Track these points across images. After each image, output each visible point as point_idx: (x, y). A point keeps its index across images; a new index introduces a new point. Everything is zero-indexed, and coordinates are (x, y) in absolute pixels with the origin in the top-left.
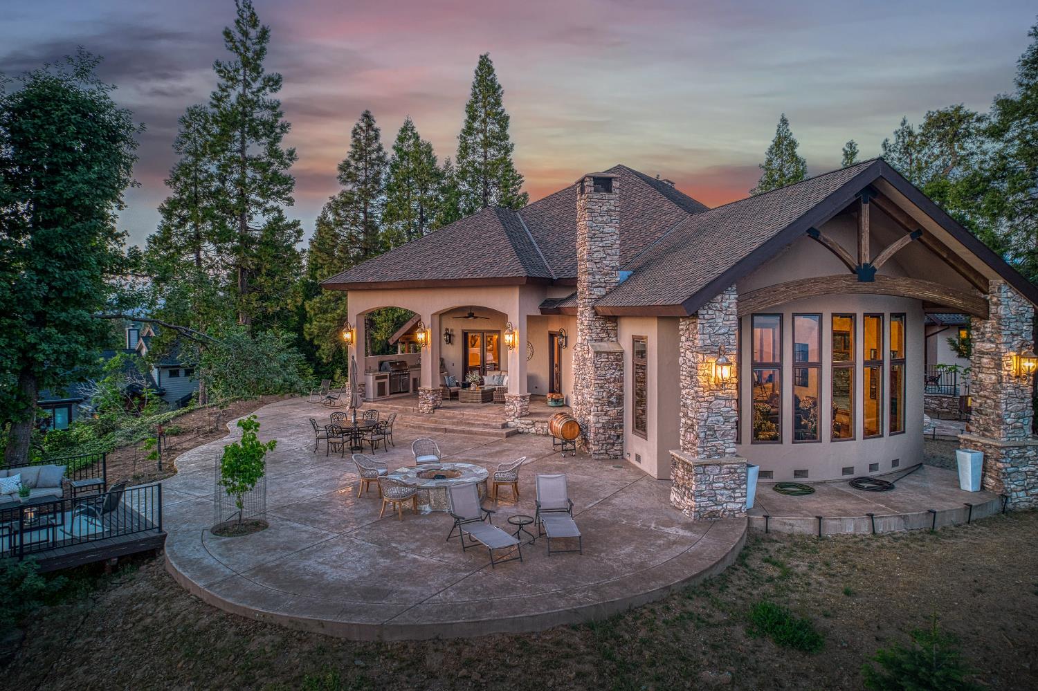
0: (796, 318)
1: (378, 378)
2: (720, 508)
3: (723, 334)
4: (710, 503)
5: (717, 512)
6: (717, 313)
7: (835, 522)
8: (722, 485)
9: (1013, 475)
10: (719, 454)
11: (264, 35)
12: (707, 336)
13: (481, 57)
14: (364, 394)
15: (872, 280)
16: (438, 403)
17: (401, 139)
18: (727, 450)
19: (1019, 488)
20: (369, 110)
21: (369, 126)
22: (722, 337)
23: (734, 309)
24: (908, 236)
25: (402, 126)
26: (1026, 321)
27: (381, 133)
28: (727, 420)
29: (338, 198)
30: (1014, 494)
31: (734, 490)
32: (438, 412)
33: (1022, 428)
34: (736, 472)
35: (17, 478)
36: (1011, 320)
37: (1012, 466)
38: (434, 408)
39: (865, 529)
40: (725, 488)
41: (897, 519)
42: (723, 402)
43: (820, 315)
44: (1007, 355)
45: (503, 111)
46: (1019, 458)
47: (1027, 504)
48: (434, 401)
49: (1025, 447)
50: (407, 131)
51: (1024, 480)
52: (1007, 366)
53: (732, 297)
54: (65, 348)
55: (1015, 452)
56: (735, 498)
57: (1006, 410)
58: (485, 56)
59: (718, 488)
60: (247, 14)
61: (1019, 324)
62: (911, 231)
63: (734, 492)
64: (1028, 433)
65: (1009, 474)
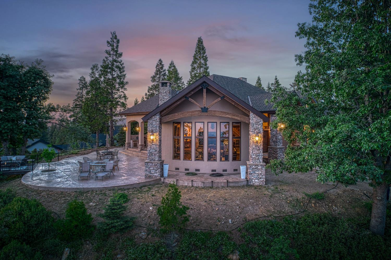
0: (196, 124)
1: (133, 141)
2: (152, 175)
3: (155, 127)
4: (149, 173)
5: (151, 176)
6: (153, 121)
7: (182, 182)
8: (152, 169)
9: (253, 174)
10: (153, 160)
11: (118, 41)
12: (150, 128)
13: (199, 38)
14: (130, 146)
15: (207, 112)
16: (143, 149)
17: (170, 68)
18: (156, 159)
19: (255, 178)
20: (161, 59)
21: (161, 64)
22: (154, 128)
23: (158, 120)
24: (220, 98)
25: (170, 63)
26: (260, 125)
27: (164, 66)
28: (156, 151)
29: (151, 87)
30: (253, 180)
31: (156, 170)
32: (142, 151)
33: (259, 159)
34: (156, 165)
35: (15, 157)
36: (254, 124)
37: (252, 171)
38: (141, 150)
39: (190, 185)
40: (153, 169)
41: (201, 183)
42: (155, 146)
43: (204, 122)
44: (252, 135)
45: (206, 55)
46: (255, 168)
47: (258, 184)
48: (141, 148)
49: (258, 165)
50: (172, 64)
51: (257, 176)
52: (252, 139)
53: (157, 117)
54: (29, 129)
55: (254, 167)
56: (157, 173)
57: (252, 153)
58: (200, 38)
59: (151, 169)
60: (114, 36)
61: (257, 125)
62: (220, 97)
63: (156, 171)
64: (261, 161)
65: (252, 173)
